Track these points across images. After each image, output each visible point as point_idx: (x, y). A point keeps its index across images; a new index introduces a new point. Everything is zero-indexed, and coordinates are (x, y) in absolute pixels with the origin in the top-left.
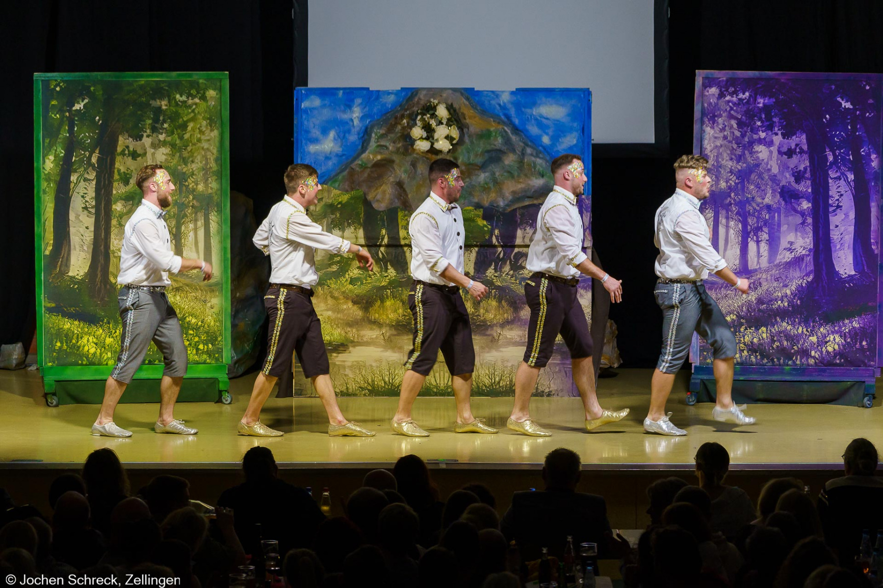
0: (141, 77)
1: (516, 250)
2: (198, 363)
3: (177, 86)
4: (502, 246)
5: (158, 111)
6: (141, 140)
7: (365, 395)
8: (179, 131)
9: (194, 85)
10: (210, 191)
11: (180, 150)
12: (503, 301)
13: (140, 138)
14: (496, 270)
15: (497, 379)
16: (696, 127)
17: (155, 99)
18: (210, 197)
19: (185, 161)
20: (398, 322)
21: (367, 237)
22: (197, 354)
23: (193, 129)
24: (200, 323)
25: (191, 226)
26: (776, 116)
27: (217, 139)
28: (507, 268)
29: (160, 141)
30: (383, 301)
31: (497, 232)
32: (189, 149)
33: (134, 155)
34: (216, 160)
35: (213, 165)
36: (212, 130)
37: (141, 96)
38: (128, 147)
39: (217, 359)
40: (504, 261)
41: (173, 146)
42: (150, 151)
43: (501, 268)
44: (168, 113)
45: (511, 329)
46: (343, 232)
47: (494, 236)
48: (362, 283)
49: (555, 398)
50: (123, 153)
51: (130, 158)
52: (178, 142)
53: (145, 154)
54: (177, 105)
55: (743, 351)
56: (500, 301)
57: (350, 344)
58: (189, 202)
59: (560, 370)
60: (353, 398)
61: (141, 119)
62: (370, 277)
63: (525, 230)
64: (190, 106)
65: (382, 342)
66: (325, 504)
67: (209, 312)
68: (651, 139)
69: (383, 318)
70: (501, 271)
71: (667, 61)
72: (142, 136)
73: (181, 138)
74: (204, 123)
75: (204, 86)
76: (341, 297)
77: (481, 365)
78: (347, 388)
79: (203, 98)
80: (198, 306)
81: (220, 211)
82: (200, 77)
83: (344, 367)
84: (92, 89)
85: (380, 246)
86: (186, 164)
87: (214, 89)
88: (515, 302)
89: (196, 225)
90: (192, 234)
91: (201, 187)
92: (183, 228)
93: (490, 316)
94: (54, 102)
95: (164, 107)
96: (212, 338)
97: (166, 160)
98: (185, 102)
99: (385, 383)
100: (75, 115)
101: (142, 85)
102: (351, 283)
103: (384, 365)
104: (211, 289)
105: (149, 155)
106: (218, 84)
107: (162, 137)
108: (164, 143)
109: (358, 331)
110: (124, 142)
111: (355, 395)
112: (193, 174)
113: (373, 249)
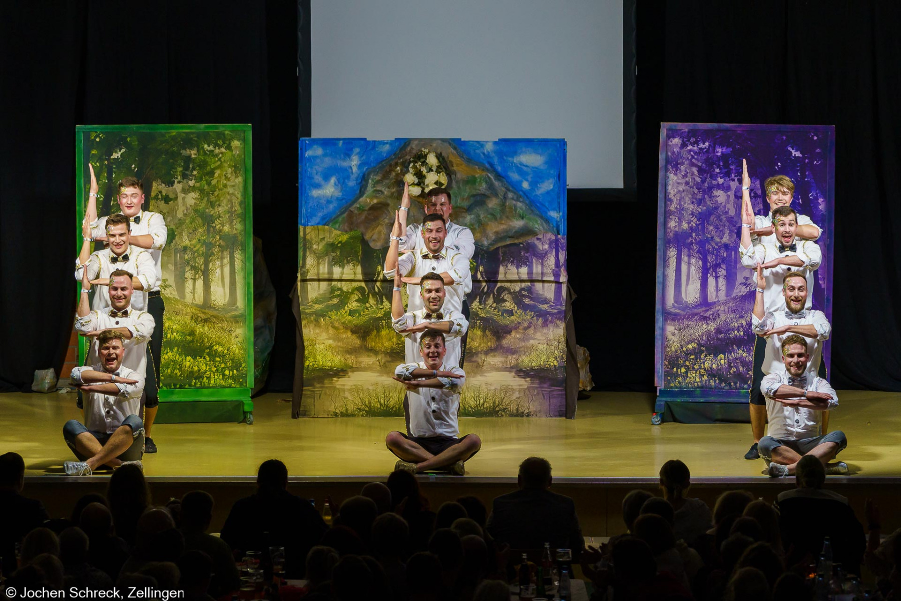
0: (173, 128)
1: (499, 285)
2: (224, 387)
3: (206, 138)
4: (486, 281)
5: (188, 159)
6: (172, 186)
7: (362, 415)
8: (207, 178)
9: (221, 136)
10: (235, 232)
11: (208, 194)
12: (487, 331)
13: (172, 184)
14: (480, 302)
15: (482, 401)
16: (661, 174)
17: (185, 149)
18: (235, 237)
19: (212, 205)
20: (392, 349)
21: (364, 273)
22: (223, 379)
23: (219, 176)
24: (226, 351)
25: (218, 263)
26: (733, 163)
27: (241, 186)
28: (490, 301)
29: (189, 186)
30: (378, 331)
31: (481, 268)
32: (216, 193)
33: (167, 199)
34: (241, 204)
35: (238, 208)
36: (237, 177)
37: (172, 146)
38: (161, 192)
39: (241, 384)
40: (487, 294)
41: (202, 191)
42: (181, 196)
43: (485, 301)
44: (197, 161)
45: (495, 356)
46: (343, 268)
47: (479, 272)
48: (360, 315)
49: (533, 419)
50: (156, 198)
51: (163, 202)
52: (206, 187)
53: (176, 198)
54: (205, 153)
55: (703, 375)
56: (484, 331)
57: (349, 370)
58: (216, 242)
59: (538, 393)
60: (351, 418)
61: (173, 167)
62: (367, 309)
63: (507, 266)
64: (217, 155)
65: (378, 368)
66: (327, 514)
67: (234, 341)
68: (621, 185)
69: (378, 346)
70: (485, 304)
71: (634, 115)
72: (174, 182)
73: (209, 184)
74: (230, 170)
75: (229, 137)
76: (342, 327)
77: (468, 388)
78: (347, 410)
79: (229, 148)
80: (224, 335)
81: (243, 250)
82: (226, 128)
83: (344, 391)
84: (128, 139)
85: (376, 281)
86: (213, 207)
87: (239, 140)
88: (498, 332)
89: (222, 262)
90: (218, 271)
91: (226, 228)
92: (211, 265)
93: (475, 344)
94: (95, 152)
95: (193, 156)
96: (237, 365)
97: (195, 204)
98: (212, 151)
99: (381, 404)
100: (113, 163)
101: (174, 135)
102: (350, 315)
103: (380, 389)
104: (236, 319)
105: (180, 200)
106: (242, 135)
107: (191, 183)
108: (193, 189)
109: (356, 357)
110: (157, 187)
111: (353, 415)
112: (219, 217)
113: (370, 284)
